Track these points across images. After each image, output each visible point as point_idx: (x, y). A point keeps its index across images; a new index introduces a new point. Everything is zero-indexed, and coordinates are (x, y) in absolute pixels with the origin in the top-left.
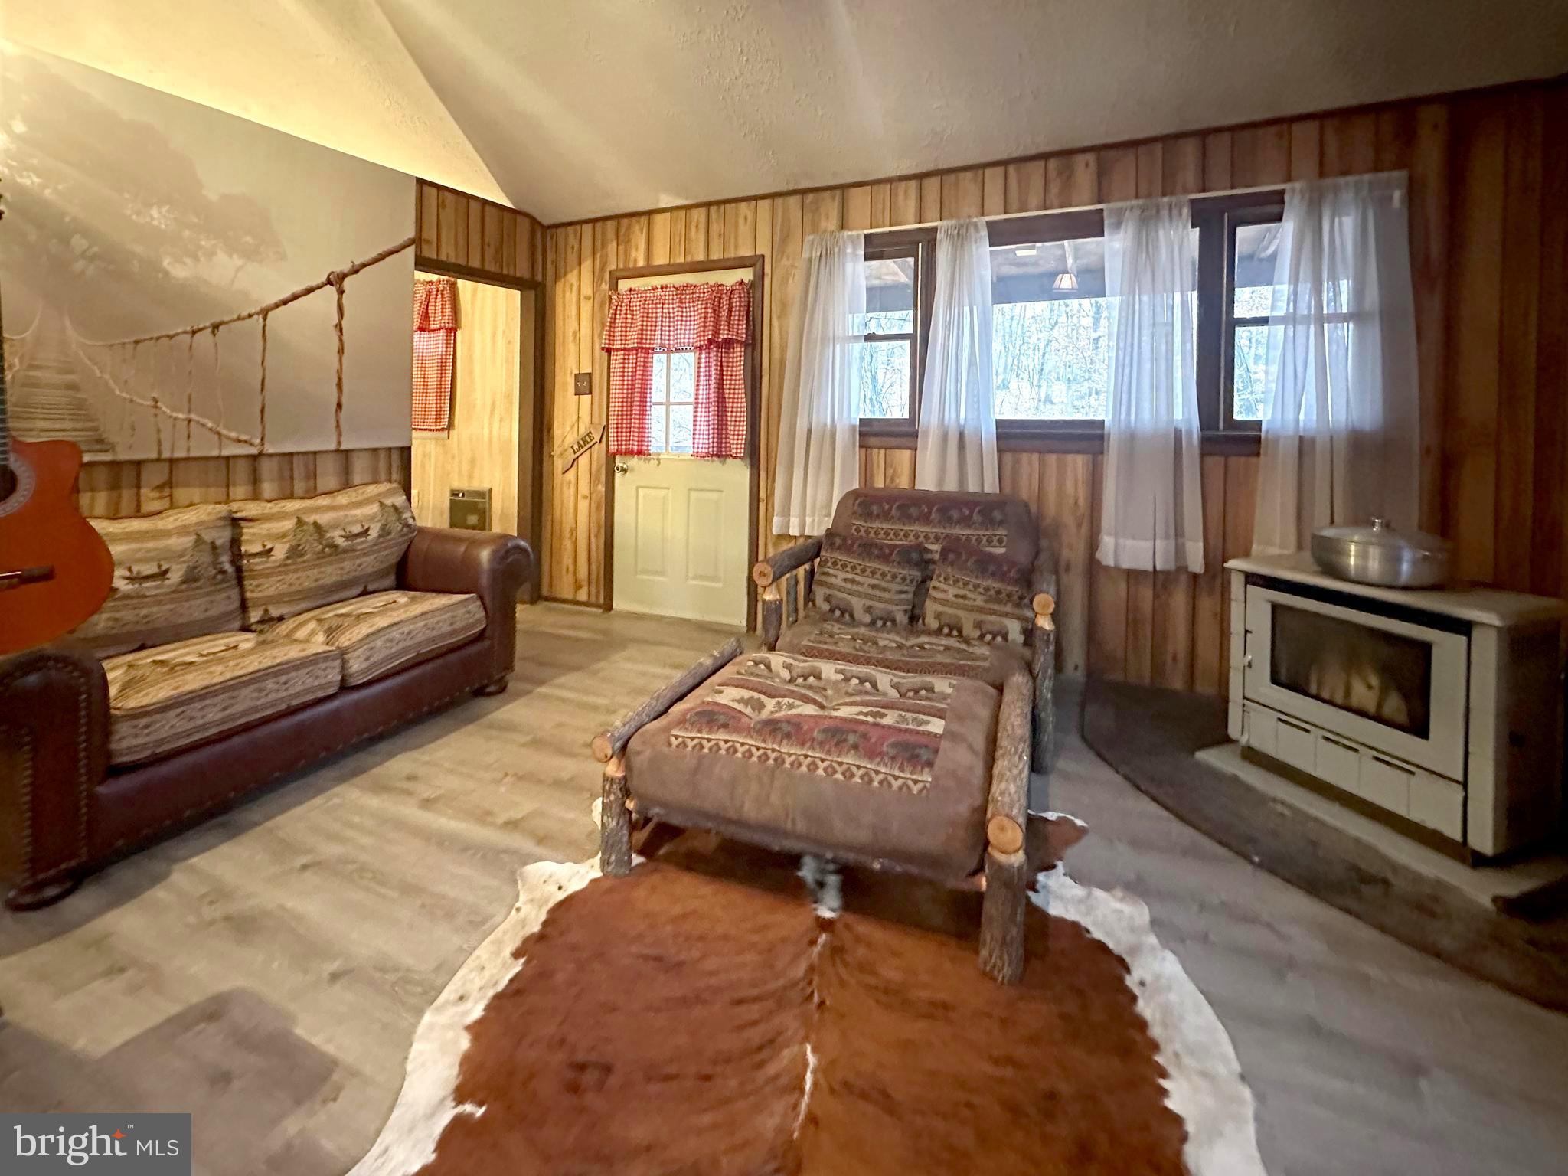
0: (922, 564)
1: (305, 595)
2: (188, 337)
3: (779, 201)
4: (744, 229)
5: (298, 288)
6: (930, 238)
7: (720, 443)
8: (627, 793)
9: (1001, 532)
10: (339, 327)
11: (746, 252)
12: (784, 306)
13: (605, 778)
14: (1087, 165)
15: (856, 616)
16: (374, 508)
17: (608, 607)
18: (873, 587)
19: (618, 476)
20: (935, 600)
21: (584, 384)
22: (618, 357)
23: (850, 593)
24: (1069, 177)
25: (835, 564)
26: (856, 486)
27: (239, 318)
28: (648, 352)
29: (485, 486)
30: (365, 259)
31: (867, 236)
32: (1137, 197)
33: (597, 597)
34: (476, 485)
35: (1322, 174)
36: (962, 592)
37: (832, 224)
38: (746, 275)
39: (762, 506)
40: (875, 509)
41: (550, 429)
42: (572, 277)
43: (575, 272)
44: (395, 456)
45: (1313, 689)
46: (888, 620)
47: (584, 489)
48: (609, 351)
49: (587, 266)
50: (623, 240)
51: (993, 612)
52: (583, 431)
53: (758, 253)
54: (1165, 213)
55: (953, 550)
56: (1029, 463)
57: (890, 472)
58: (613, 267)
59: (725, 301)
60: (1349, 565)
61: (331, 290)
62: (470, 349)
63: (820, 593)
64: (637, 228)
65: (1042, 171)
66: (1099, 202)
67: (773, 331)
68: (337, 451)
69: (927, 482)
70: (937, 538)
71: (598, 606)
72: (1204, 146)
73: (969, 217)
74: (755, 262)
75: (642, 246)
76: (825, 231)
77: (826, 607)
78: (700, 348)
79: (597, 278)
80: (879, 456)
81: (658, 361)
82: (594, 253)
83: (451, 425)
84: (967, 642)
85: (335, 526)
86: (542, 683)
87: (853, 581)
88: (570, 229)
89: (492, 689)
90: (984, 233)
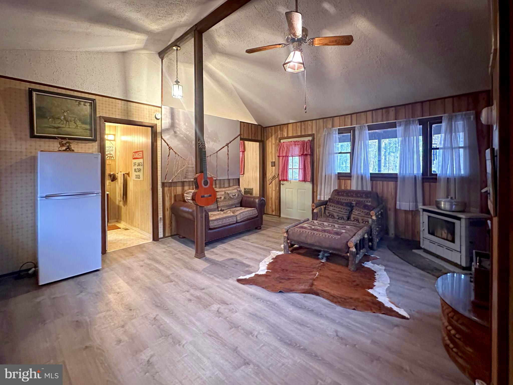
0: (351, 207)
1: (227, 206)
3: (318, 121)
4: (309, 127)
5: (222, 147)
6: (354, 129)
7: (305, 178)
8: (288, 239)
9: (370, 199)
10: (228, 154)
11: (310, 133)
12: (319, 145)
13: (284, 236)
14: (393, 111)
15: (335, 217)
16: (236, 191)
17: (280, 216)
18: (339, 211)
19: (281, 185)
20: (354, 214)
21: (273, 164)
22: (281, 158)
23: (334, 212)
24: (388, 114)
25: (330, 206)
26: (337, 188)
27: (213, 154)
28: (288, 156)
29: (252, 187)
30: (232, 140)
31: (338, 129)
32: (405, 119)
33: (277, 214)
34: (250, 187)
35: (454, 111)
36: (359, 213)
37: (330, 126)
38: (310, 138)
39: (315, 193)
40: (340, 194)
41: (266, 174)
42: (270, 139)
43: (271, 138)
44: (237, 180)
45: (436, 235)
46: (342, 218)
47: (274, 189)
48: (279, 156)
49: (273, 136)
50: (282, 130)
51: (366, 217)
52: (273, 175)
53: (313, 133)
54: (411, 122)
55: (358, 203)
56: (379, 183)
57: (345, 185)
58: (279, 137)
59: (305, 145)
60: (441, 206)
61: (226, 147)
62: (248, 156)
63: (327, 212)
64: (285, 127)
65: (381, 112)
66: (396, 120)
67: (317, 151)
68: (228, 179)
69: (354, 188)
70: (355, 201)
71: (278, 216)
72: (422, 105)
73: (363, 124)
74: (312, 135)
75: (286, 131)
76: (329, 128)
77: (328, 215)
78: (300, 156)
79: (276, 139)
80: (343, 182)
81: (290, 158)
82: (275, 134)
83: (244, 174)
84: (359, 223)
85: (231, 194)
86: (268, 228)
87: (334, 209)
88: (270, 128)
89: (259, 228)
90: (367, 128)
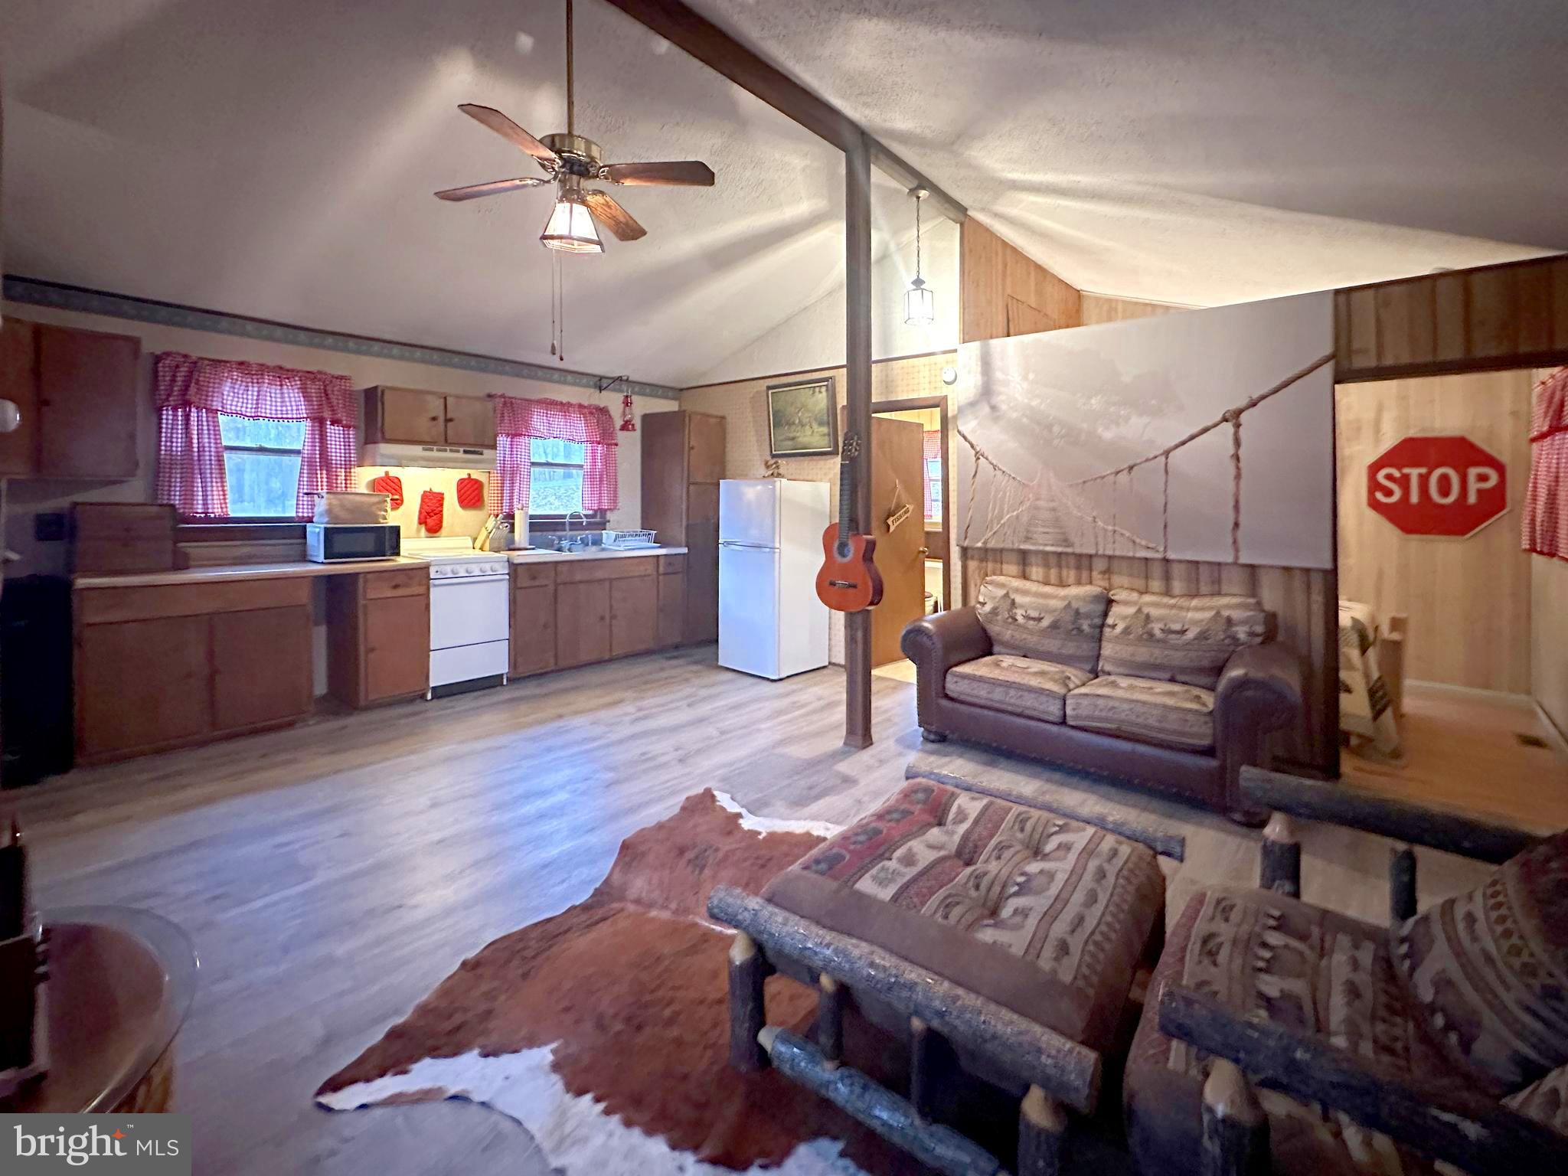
2: (1112, 478)
5: (1195, 430)
10: (1236, 457)
27: (1147, 460)
30: (1265, 391)
44: (1315, 578)
61: (1228, 427)
68: (1238, 564)
